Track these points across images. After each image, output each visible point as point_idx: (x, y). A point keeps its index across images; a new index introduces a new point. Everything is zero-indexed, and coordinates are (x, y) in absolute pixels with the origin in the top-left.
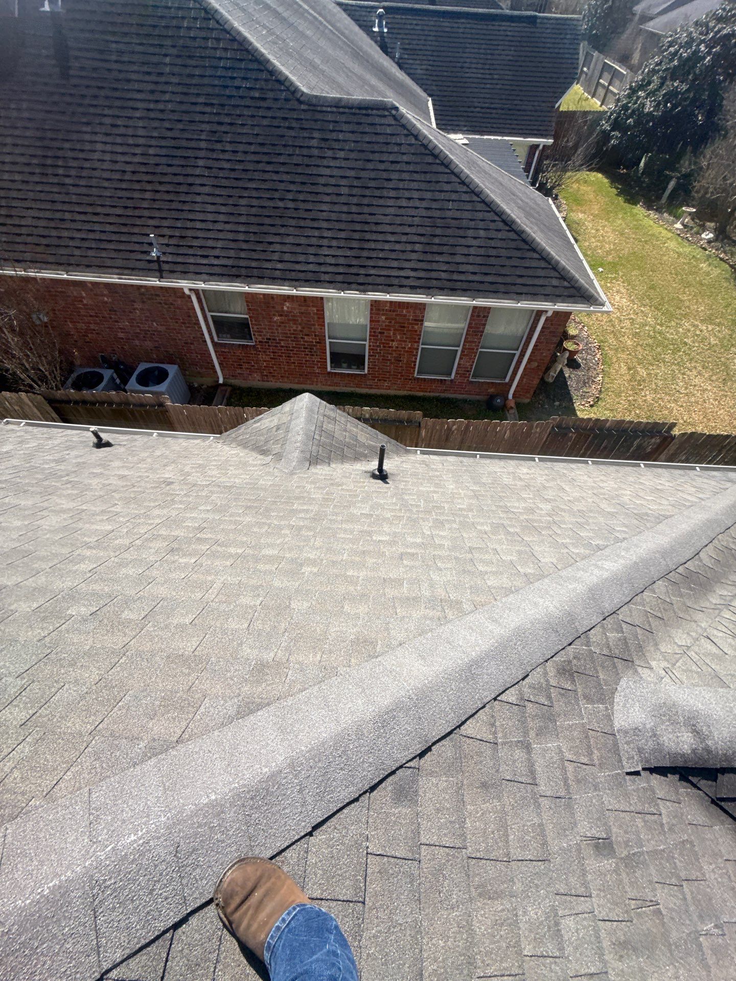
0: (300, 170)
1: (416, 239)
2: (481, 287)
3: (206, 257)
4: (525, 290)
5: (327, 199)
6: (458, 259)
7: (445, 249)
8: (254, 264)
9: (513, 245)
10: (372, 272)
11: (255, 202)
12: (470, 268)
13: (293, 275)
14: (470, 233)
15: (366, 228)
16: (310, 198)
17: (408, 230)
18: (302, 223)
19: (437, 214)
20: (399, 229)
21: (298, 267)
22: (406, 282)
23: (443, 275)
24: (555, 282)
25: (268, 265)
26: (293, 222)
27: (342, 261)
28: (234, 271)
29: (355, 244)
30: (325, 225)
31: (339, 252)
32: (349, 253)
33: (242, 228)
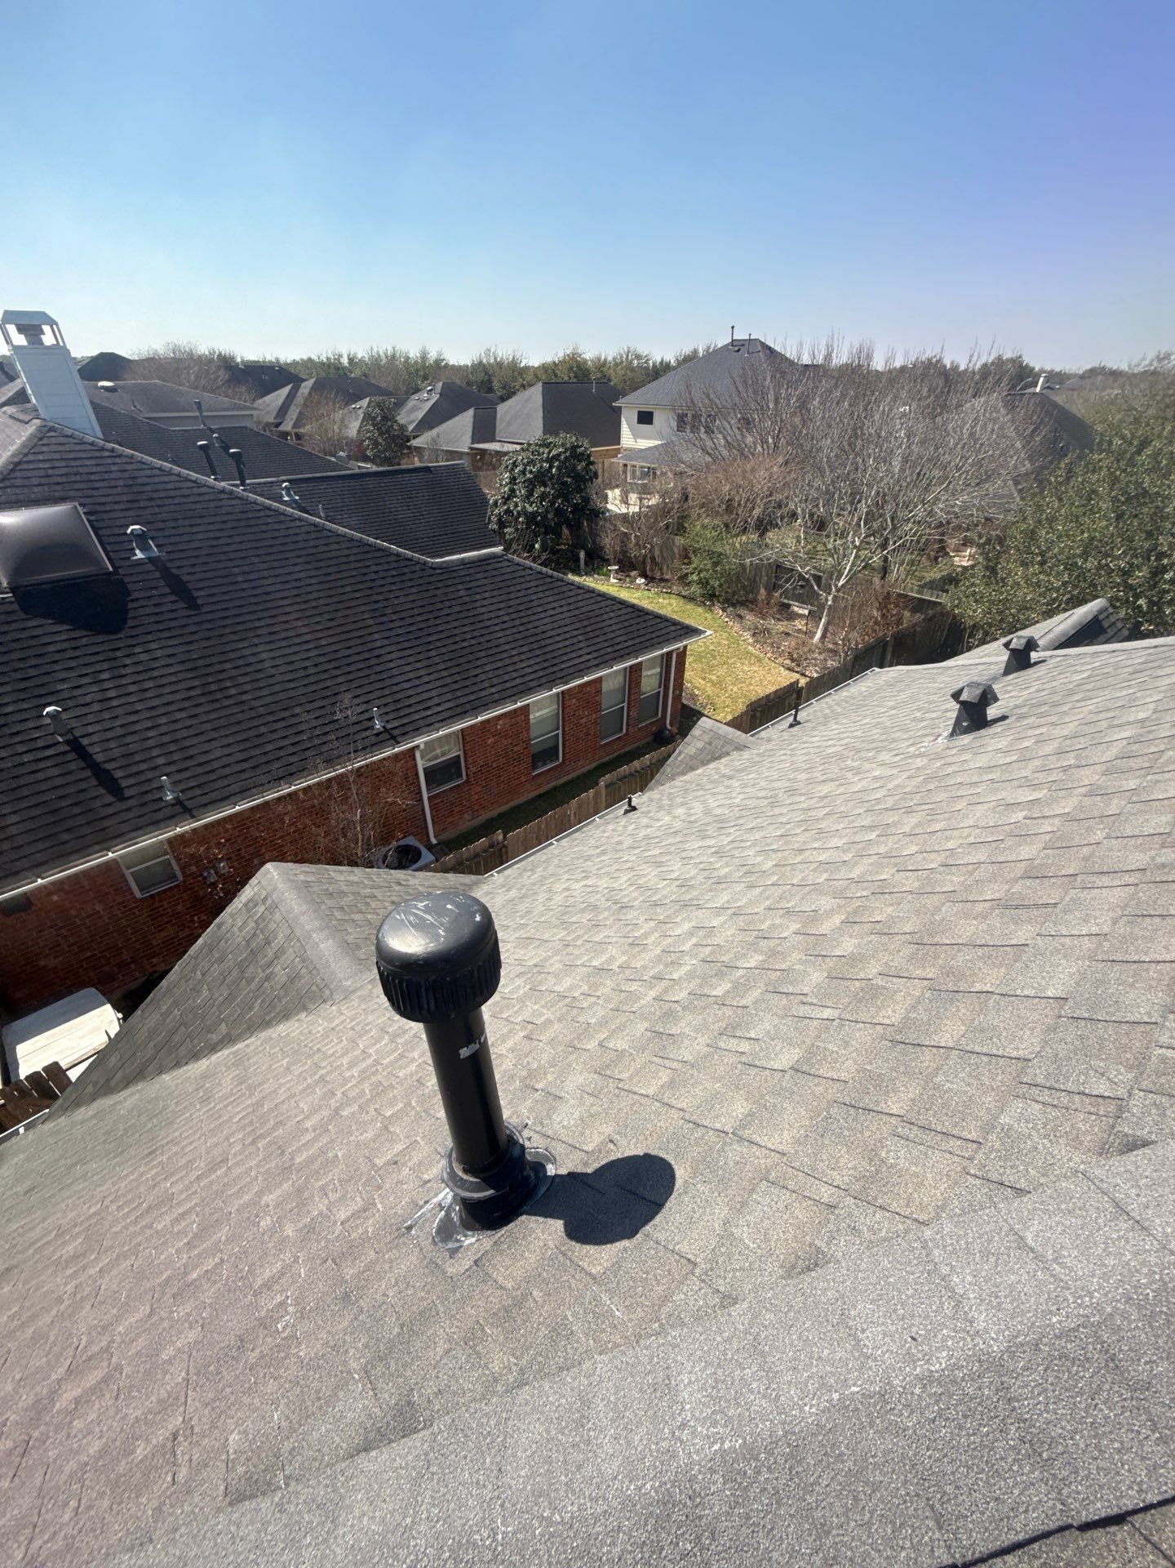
0: (463, 615)
1: (576, 633)
2: (636, 648)
3: (429, 708)
4: (660, 639)
5: (497, 628)
6: (611, 635)
7: (598, 632)
8: (472, 697)
9: (634, 615)
10: (563, 666)
11: (443, 650)
12: (620, 639)
13: (508, 693)
14: (605, 617)
15: (538, 638)
16: (484, 632)
17: (566, 629)
18: (491, 652)
19: (577, 612)
20: (560, 631)
21: (508, 685)
22: (590, 664)
23: (609, 650)
24: (673, 628)
25: (484, 693)
26: (483, 654)
27: (537, 667)
28: (459, 710)
29: (538, 652)
30: (507, 647)
31: (532, 662)
32: (538, 660)
33: (445, 674)
